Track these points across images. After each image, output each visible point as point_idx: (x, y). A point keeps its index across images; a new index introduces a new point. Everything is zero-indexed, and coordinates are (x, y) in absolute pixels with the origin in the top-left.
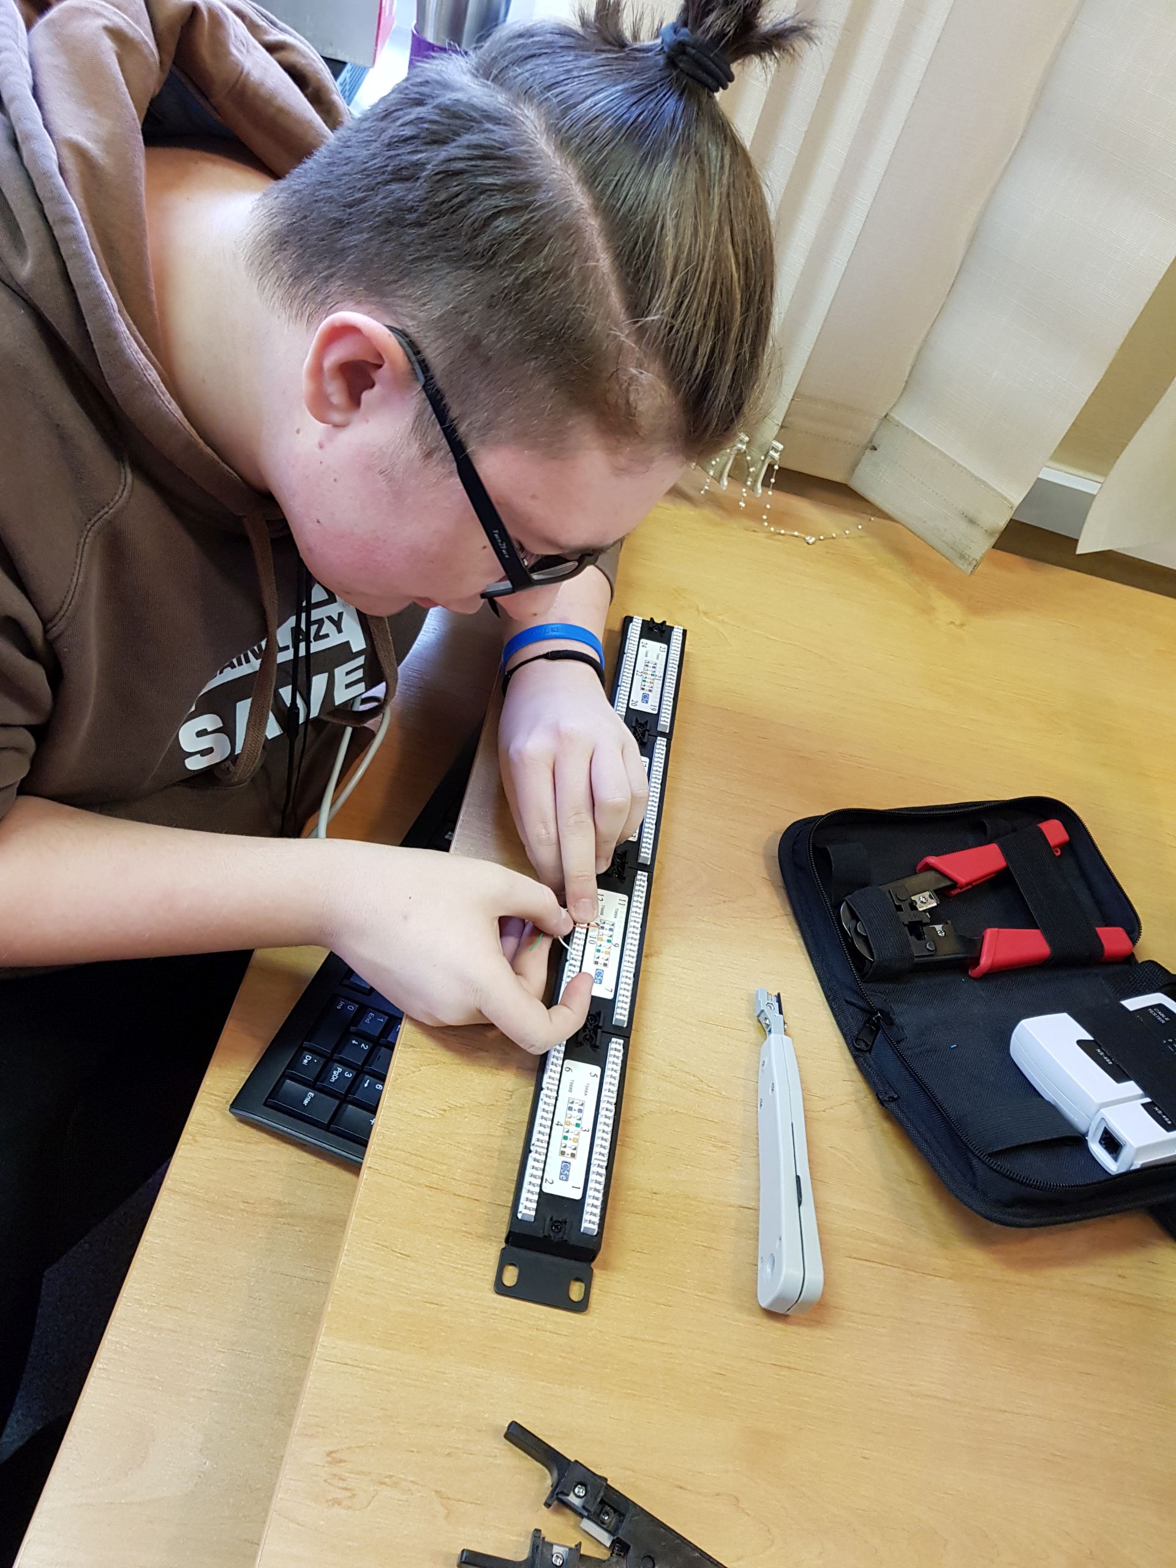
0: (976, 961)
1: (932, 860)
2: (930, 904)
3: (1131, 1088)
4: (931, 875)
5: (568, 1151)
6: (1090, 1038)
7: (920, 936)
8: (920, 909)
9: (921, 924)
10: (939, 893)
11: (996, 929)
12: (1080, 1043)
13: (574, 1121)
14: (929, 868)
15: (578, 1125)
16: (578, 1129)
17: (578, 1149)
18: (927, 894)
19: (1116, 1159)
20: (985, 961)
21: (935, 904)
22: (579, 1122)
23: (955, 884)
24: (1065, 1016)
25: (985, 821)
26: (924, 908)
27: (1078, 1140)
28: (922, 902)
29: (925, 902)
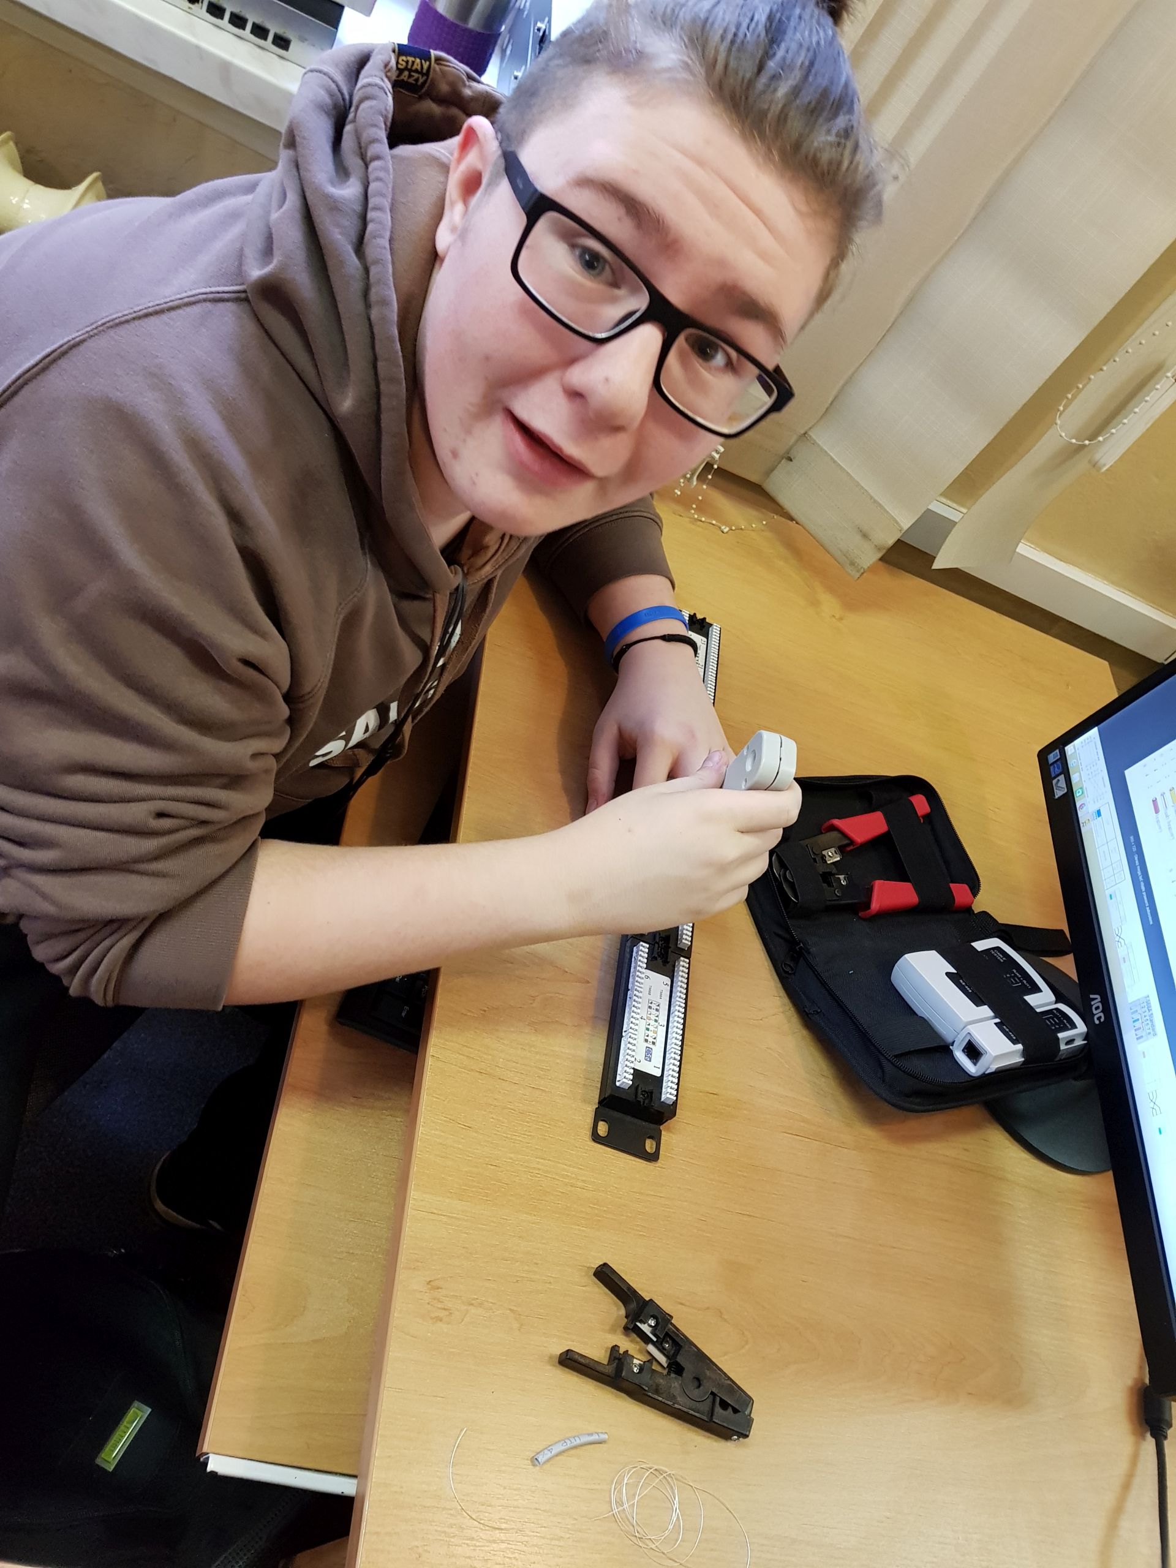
0: (867, 905)
1: (836, 822)
2: (835, 858)
3: (985, 1011)
4: (834, 835)
5: (650, 1039)
6: (955, 971)
7: (830, 884)
8: (829, 862)
9: (831, 874)
10: (841, 849)
11: (882, 881)
12: (948, 974)
13: (653, 1017)
14: (833, 828)
15: (656, 1021)
16: (657, 1024)
17: (657, 1038)
18: (833, 850)
19: (975, 1064)
20: (875, 906)
21: (839, 859)
22: (657, 1018)
23: (852, 842)
24: (934, 952)
25: (872, 793)
26: (832, 861)
27: (945, 1049)
28: (830, 856)
29: (832, 856)
